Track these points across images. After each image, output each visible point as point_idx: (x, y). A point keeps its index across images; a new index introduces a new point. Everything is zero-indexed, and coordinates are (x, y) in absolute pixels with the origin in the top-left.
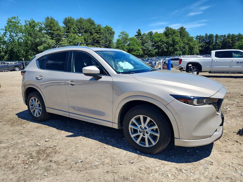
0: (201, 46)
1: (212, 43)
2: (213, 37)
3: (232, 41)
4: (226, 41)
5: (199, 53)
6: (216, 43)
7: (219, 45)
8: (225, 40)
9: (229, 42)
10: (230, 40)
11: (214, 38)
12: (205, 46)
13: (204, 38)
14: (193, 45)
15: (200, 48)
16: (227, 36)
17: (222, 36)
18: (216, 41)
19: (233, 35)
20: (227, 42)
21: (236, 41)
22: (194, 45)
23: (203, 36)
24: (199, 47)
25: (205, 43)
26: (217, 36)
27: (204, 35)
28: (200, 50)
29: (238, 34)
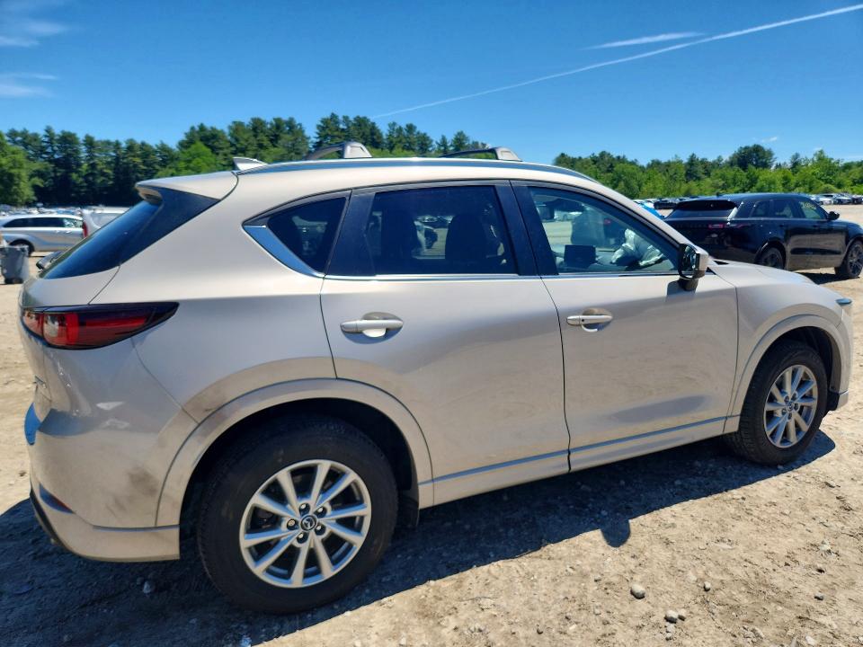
0: (39, 174)
1: (79, 165)
2: (78, 143)
3: (144, 163)
4: (124, 163)
5: (35, 198)
6: (93, 166)
7: (103, 174)
8: (123, 158)
9: (135, 166)
10: (138, 160)
11: (83, 148)
12: (55, 171)
13: (43, 142)
14: (11, 168)
15: (38, 181)
16: (124, 145)
17: (108, 143)
18: (91, 157)
19: (143, 144)
20: (128, 167)
21: (157, 167)
22: (16, 164)
23: (36, 135)
24: (31, 176)
25: (50, 161)
26: (90, 142)
27: (41, 132)
28: (35, 188)
29: (159, 143)
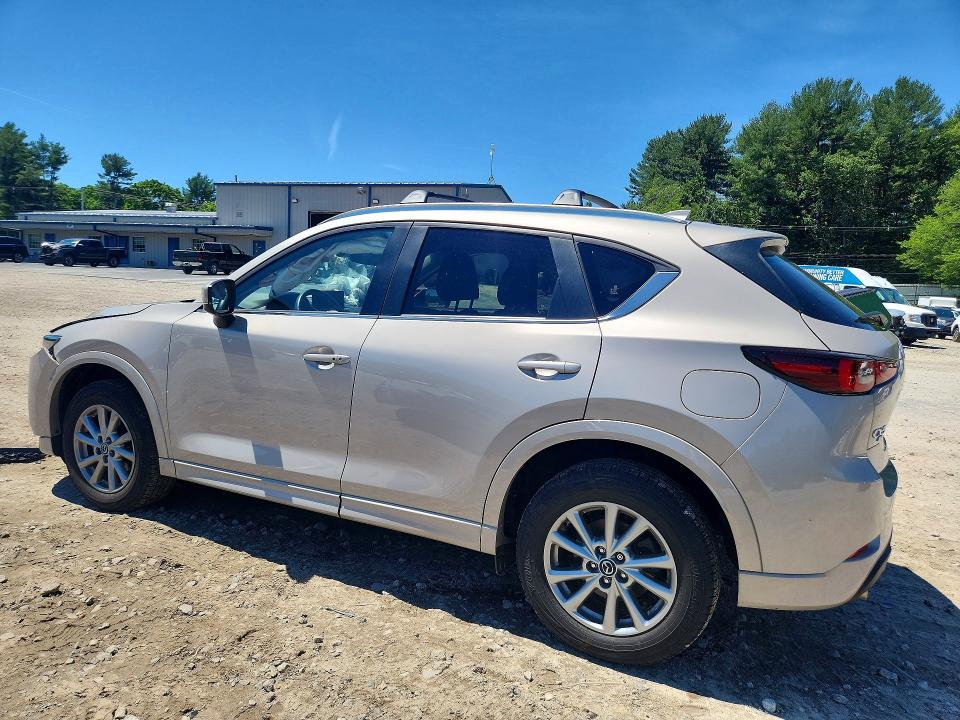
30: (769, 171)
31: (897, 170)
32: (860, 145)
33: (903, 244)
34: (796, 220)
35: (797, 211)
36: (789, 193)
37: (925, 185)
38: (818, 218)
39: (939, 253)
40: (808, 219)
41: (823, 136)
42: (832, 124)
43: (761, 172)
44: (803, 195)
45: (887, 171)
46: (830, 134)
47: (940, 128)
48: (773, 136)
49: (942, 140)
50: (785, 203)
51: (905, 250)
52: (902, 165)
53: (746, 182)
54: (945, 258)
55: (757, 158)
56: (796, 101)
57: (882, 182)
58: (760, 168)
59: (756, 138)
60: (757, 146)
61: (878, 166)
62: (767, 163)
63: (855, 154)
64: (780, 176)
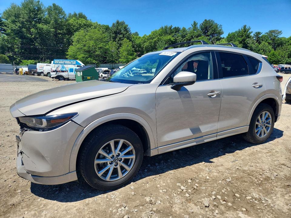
30: (19, 27)
31: (59, 31)
32: (46, 22)
33: (67, 53)
34: (33, 44)
35: (33, 42)
36: (29, 35)
37: (67, 36)
38: (40, 44)
39: (76, 56)
40: (37, 44)
41: (35, 18)
42: (36, 14)
43: (17, 27)
44: (33, 36)
45: (56, 31)
46: (37, 17)
47: (67, 20)
48: (18, 15)
49: (68, 24)
50: (28, 39)
51: (68, 55)
52: (60, 30)
53: (12, 30)
54: (78, 57)
55: (14, 22)
56: (23, 5)
57: (56, 35)
58: (16, 26)
59: (12, 15)
60: (13, 18)
61: (54, 30)
62: (18, 24)
63: (46, 25)
64: (24, 30)
